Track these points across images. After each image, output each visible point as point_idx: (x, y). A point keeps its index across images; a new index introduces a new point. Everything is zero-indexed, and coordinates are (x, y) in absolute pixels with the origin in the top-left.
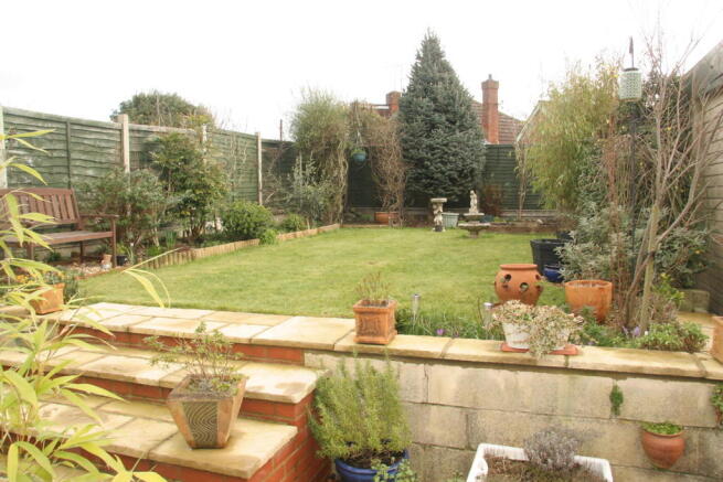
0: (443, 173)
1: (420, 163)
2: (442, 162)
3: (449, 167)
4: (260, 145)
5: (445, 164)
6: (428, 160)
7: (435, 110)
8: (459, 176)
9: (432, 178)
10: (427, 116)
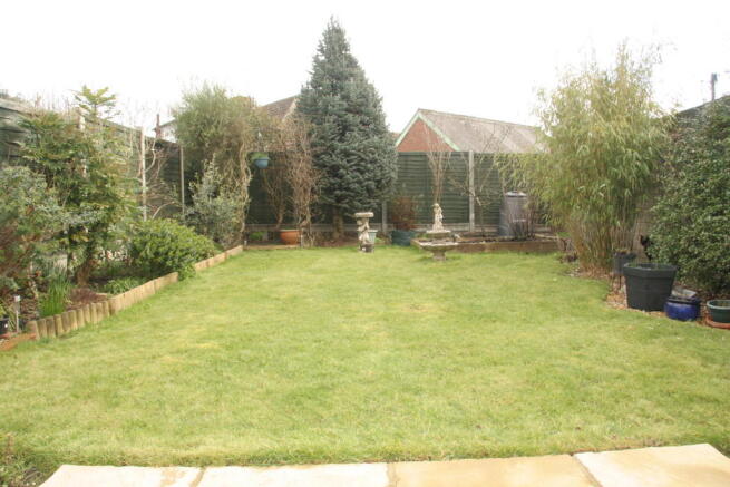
0: (360, 182)
1: (334, 171)
2: (358, 170)
3: (367, 175)
4: (143, 144)
5: (362, 173)
6: (344, 168)
7: (348, 111)
8: (377, 188)
9: (348, 189)
10: (339, 116)
